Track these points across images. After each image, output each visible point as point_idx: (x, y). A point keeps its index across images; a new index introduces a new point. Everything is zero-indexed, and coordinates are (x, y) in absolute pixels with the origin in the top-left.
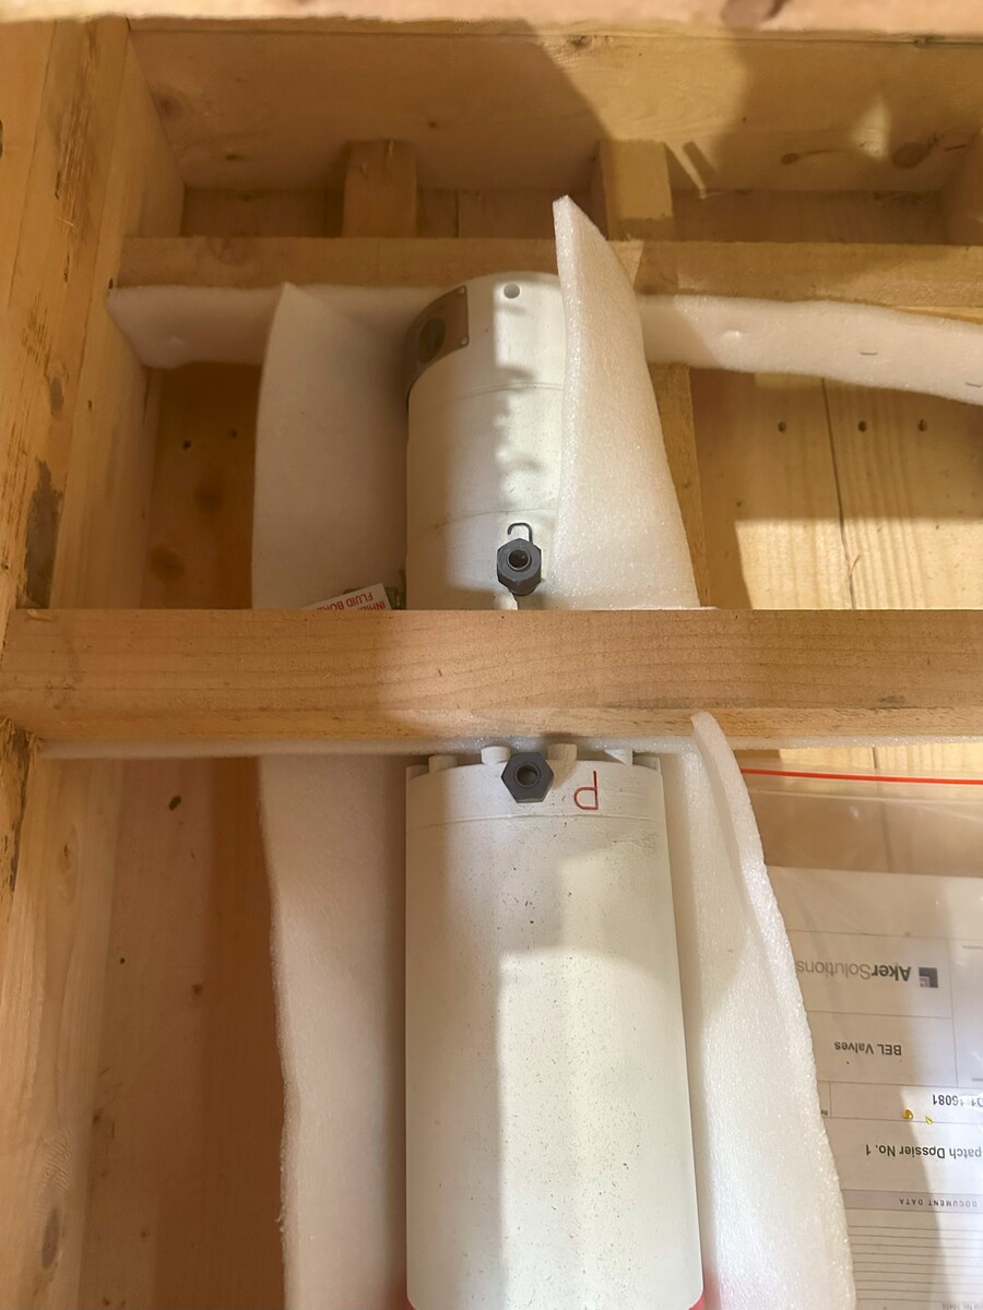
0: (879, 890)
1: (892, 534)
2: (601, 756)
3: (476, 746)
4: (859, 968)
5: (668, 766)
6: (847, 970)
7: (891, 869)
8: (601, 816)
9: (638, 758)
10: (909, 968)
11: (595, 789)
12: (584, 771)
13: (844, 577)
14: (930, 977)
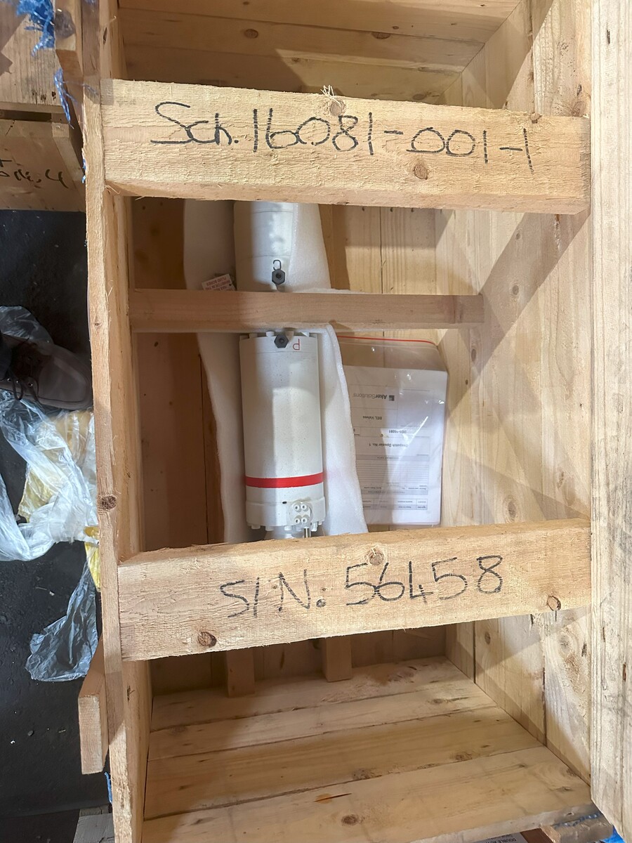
0: (381, 373)
1: (397, 252)
2: (302, 335)
3: (264, 331)
4: (372, 395)
5: (319, 336)
6: (368, 396)
7: (385, 366)
8: (300, 352)
9: (311, 335)
10: (386, 396)
11: (299, 344)
12: (295, 339)
13: (380, 269)
14: (392, 398)
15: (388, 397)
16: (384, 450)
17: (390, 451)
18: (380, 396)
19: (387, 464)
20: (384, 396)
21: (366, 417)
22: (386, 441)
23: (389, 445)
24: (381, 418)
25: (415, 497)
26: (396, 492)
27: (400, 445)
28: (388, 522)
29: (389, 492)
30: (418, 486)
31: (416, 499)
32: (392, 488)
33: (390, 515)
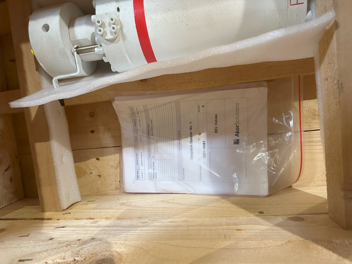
2: (309, 7)
4: (238, 122)
6: (237, 118)
8: (288, 7)
10: (239, 136)
11: (297, 4)
14: (237, 142)
15: (237, 138)
16: (187, 137)
17: (185, 142)
18: (237, 130)
19: (173, 140)
20: (238, 134)
21: (216, 117)
22: (195, 138)
23: (191, 141)
24: (216, 132)
25: (147, 168)
26: (149, 150)
27: (192, 153)
28: (123, 144)
29: (149, 143)
30: (156, 171)
31: (145, 170)
32: (153, 147)
33: (129, 146)
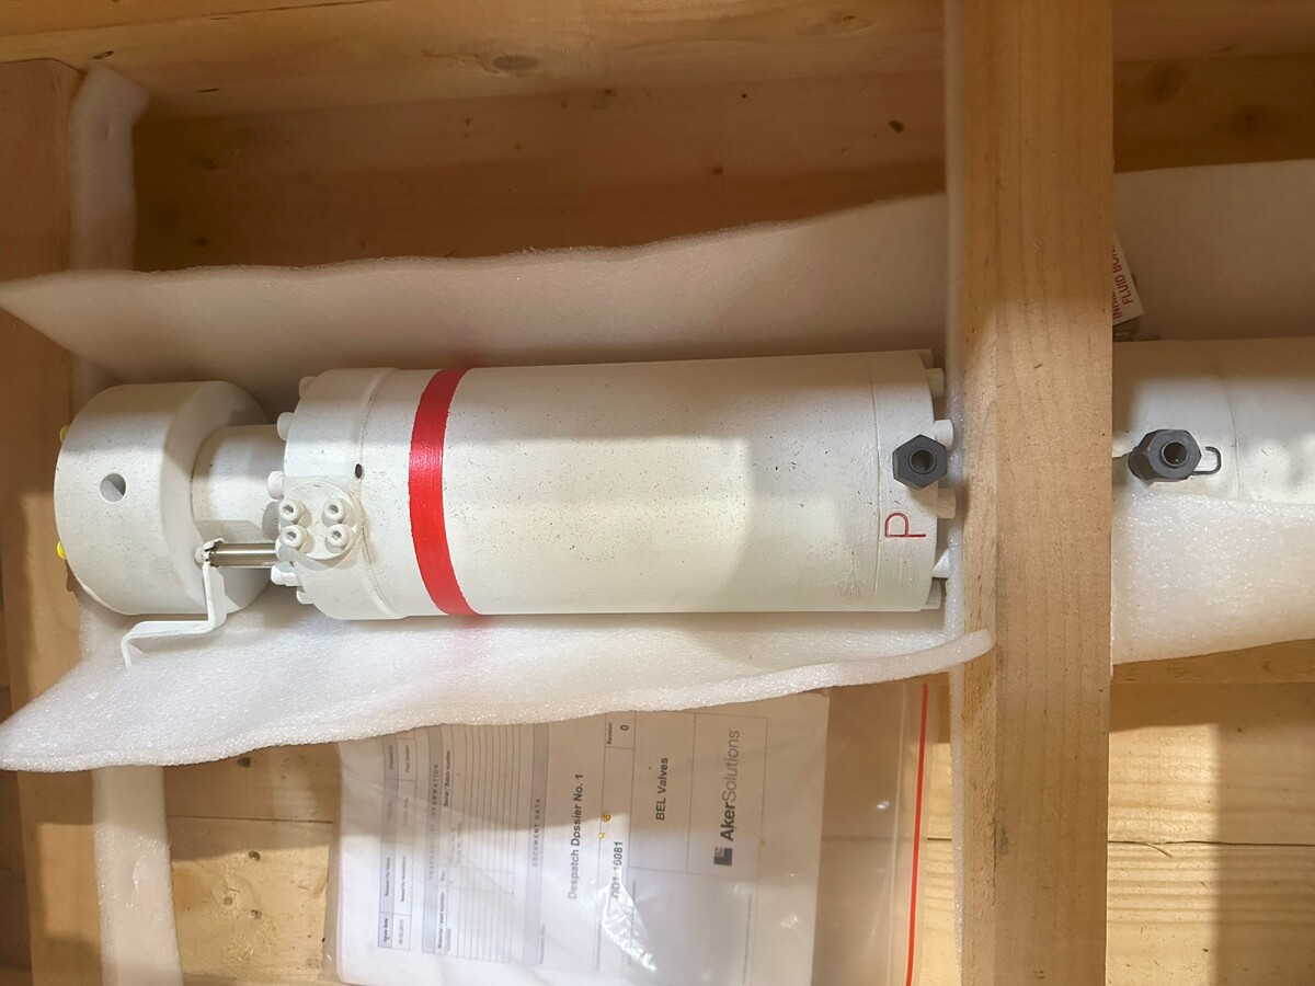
0: (805, 824)
1: (1198, 897)
2: (942, 544)
3: (954, 413)
4: (732, 791)
5: (933, 618)
6: (731, 779)
7: (826, 838)
8: (878, 540)
9: (940, 583)
10: (731, 839)
11: (906, 535)
12: (926, 523)
13: (1144, 837)
14: (724, 858)
15: (725, 844)
16: (562, 823)
17: (556, 841)
18: (729, 818)
19: (517, 828)
20: (729, 832)
21: (664, 768)
22: (590, 828)
23: (576, 840)
24: (660, 816)
25: (418, 912)
26: (432, 851)
27: (575, 877)
28: (344, 823)
29: (433, 830)
30: (450, 924)
31: (411, 915)
32: (444, 842)
33: (367, 829)
